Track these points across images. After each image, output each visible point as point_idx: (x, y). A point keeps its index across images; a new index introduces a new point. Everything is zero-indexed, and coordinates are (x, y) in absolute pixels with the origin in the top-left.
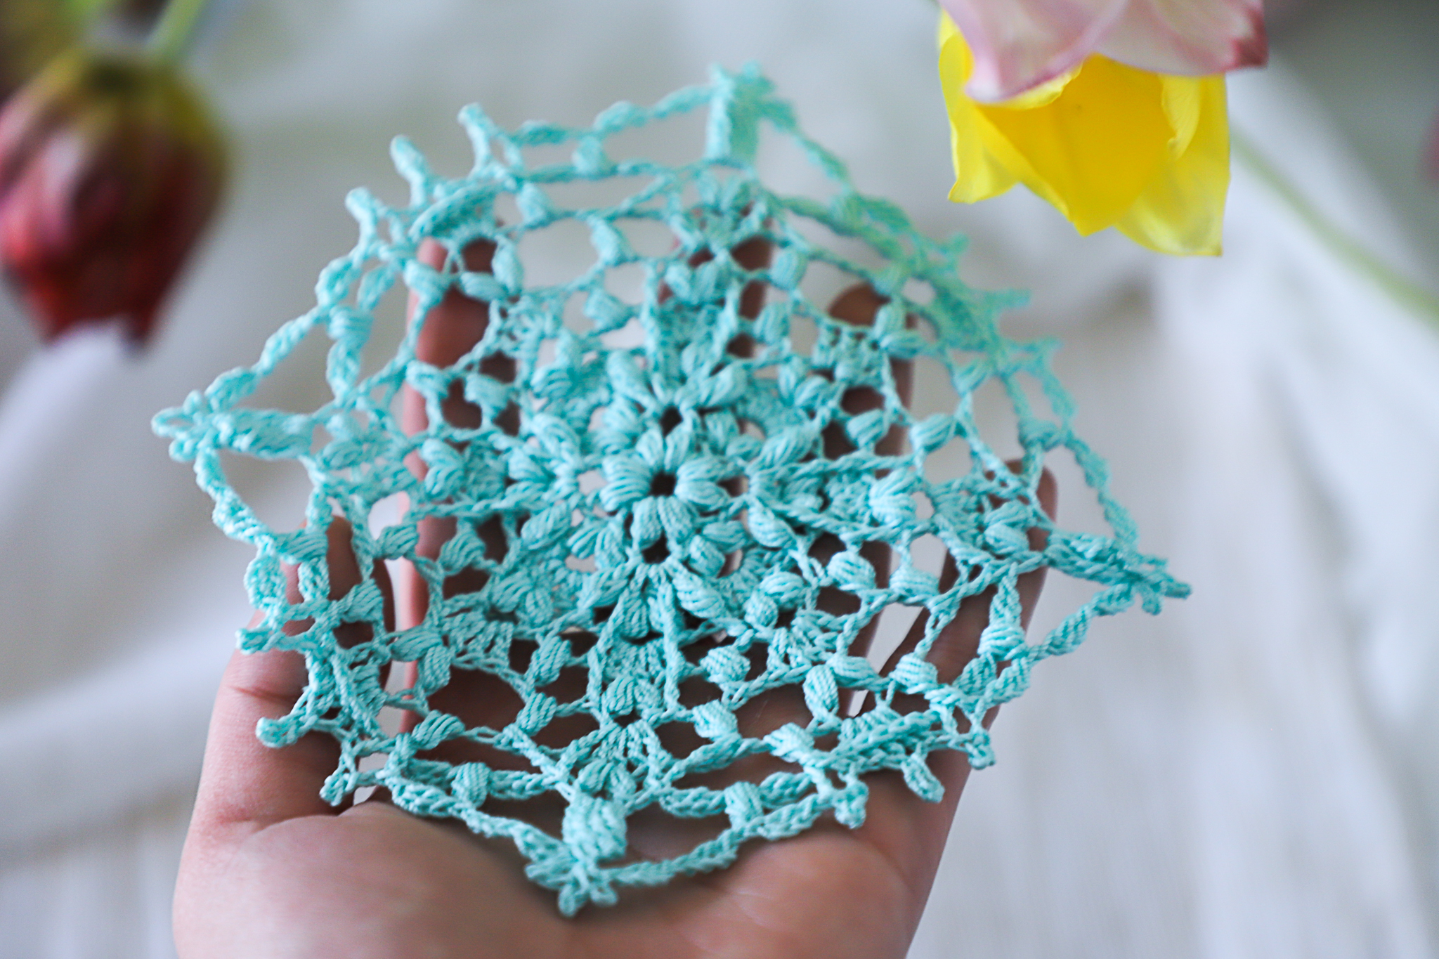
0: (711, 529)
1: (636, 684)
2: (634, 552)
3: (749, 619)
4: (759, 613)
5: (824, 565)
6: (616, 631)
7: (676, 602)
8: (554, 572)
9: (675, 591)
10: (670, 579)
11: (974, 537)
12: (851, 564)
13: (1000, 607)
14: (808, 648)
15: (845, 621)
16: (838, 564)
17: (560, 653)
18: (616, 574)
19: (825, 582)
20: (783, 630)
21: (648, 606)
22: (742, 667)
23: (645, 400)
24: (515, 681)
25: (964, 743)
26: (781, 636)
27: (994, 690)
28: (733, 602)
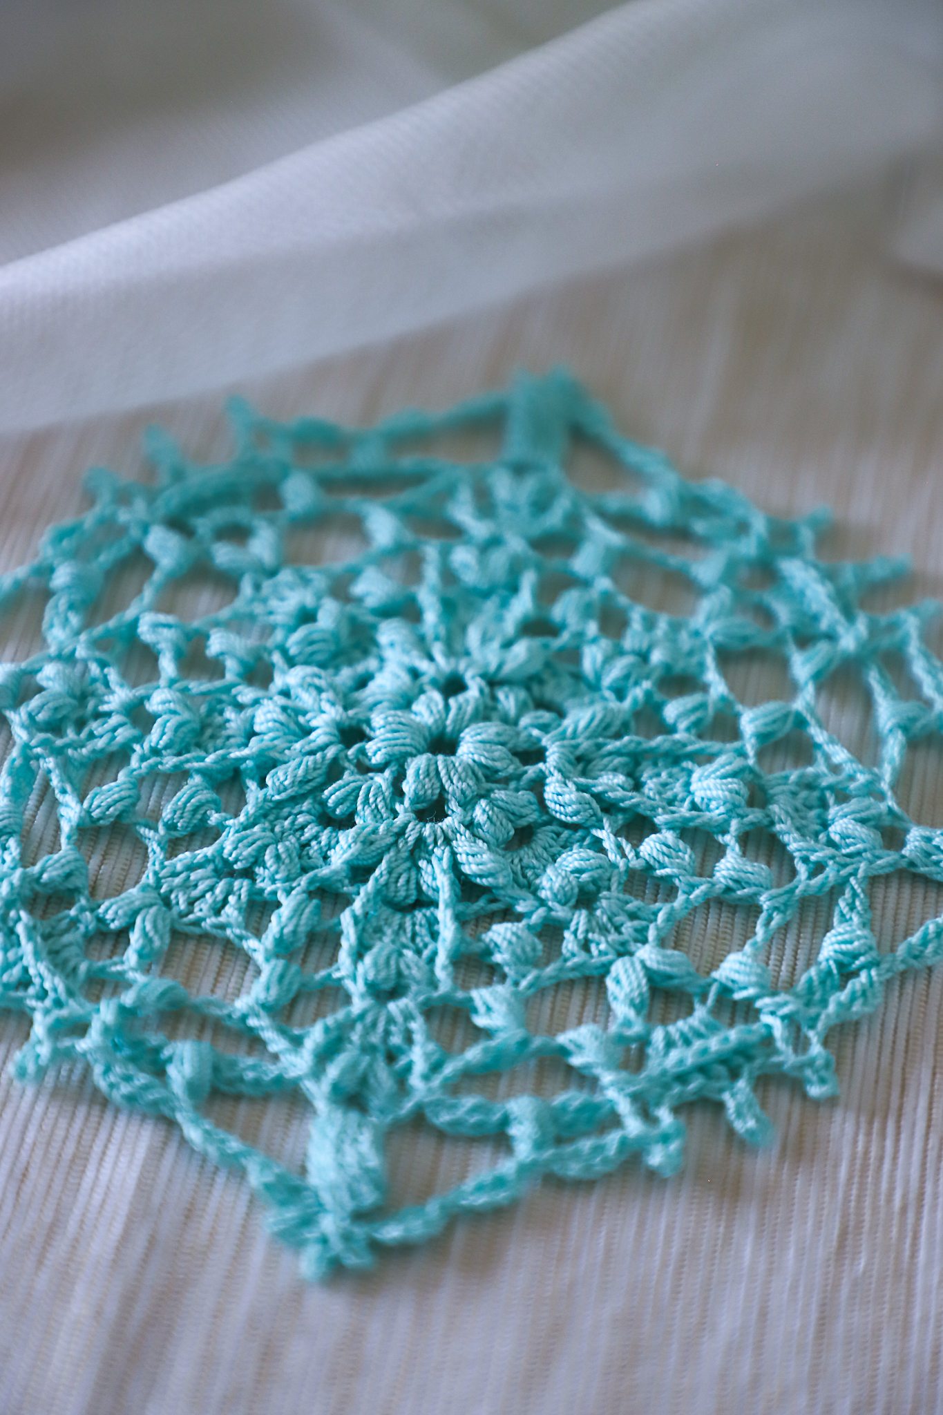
0: (499, 794)
1: (401, 955)
2: (403, 810)
3: (543, 894)
4: (556, 886)
5: (635, 847)
6: (378, 892)
7: (455, 866)
8: (302, 828)
9: (454, 854)
10: (448, 841)
11: (816, 834)
12: (668, 847)
13: (846, 910)
14: (613, 936)
15: (660, 910)
16: (650, 846)
17: (307, 911)
18: (382, 828)
19: (635, 864)
20: (584, 913)
21: (419, 869)
22: (534, 949)
23: (424, 665)
24: (251, 944)
25: (801, 1067)
26: (580, 919)
27: (840, 1004)
28: (521, 879)
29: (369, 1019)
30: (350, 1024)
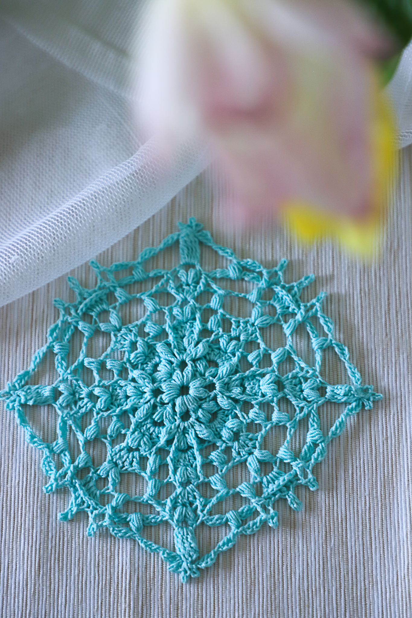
0: (204, 406)
1: (187, 470)
2: (178, 418)
3: (224, 439)
4: (227, 436)
5: (247, 414)
6: (176, 448)
7: (196, 435)
8: (149, 428)
9: (195, 431)
10: (193, 427)
11: (299, 396)
12: (257, 413)
13: (312, 422)
14: (246, 449)
15: (258, 435)
16: (252, 414)
17: (157, 461)
18: (173, 427)
19: (249, 421)
20: (237, 442)
21: (186, 437)
22: (224, 459)
23: (173, 360)
24: (143, 474)
25: (306, 483)
26: (236, 444)
27: (315, 459)
28: (216, 433)
29: (182, 494)
30: (177, 497)
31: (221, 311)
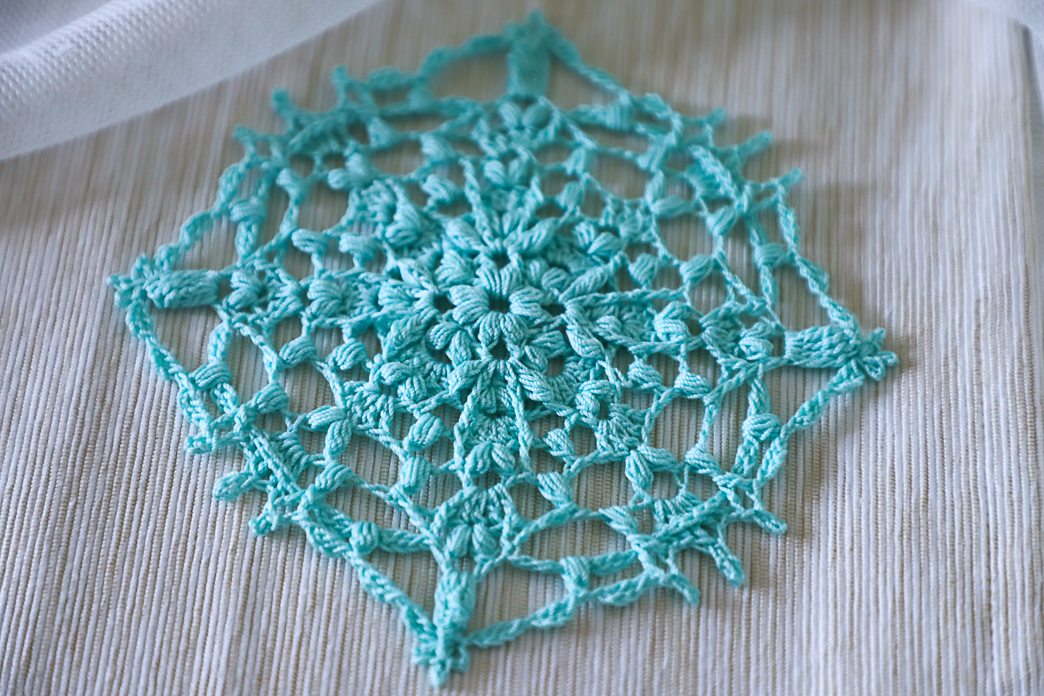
2: (484, 353)
5: (625, 372)
11: (732, 348)
12: (643, 368)
15: (645, 414)
16: (634, 370)
19: (626, 384)
20: (605, 421)
23: (478, 247)
24: (395, 446)
28: (559, 396)
29: (475, 499)
30: (462, 504)
31: (586, 176)
